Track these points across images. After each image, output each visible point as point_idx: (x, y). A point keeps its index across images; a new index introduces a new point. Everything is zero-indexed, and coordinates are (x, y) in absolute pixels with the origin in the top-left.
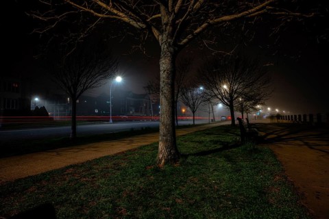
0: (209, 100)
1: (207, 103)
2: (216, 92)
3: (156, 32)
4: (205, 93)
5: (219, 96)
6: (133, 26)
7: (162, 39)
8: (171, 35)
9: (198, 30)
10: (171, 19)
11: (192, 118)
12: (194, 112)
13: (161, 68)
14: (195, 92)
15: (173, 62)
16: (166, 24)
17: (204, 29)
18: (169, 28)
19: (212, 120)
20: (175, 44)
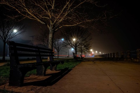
0: (66, 46)
1: (65, 47)
2: (69, 42)
3: (48, 26)
4: (64, 42)
5: (71, 44)
6: (41, 23)
7: (50, 28)
8: (53, 28)
9: (60, 27)
10: (53, 24)
11: (57, 55)
12: (58, 52)
13: (50, 37)
14: (59, 42)
15: (53, 35)
16: (52, 25)
17: (62, 27)
18: (52, 26)
19: (68, 56)
20: (54, 31)
